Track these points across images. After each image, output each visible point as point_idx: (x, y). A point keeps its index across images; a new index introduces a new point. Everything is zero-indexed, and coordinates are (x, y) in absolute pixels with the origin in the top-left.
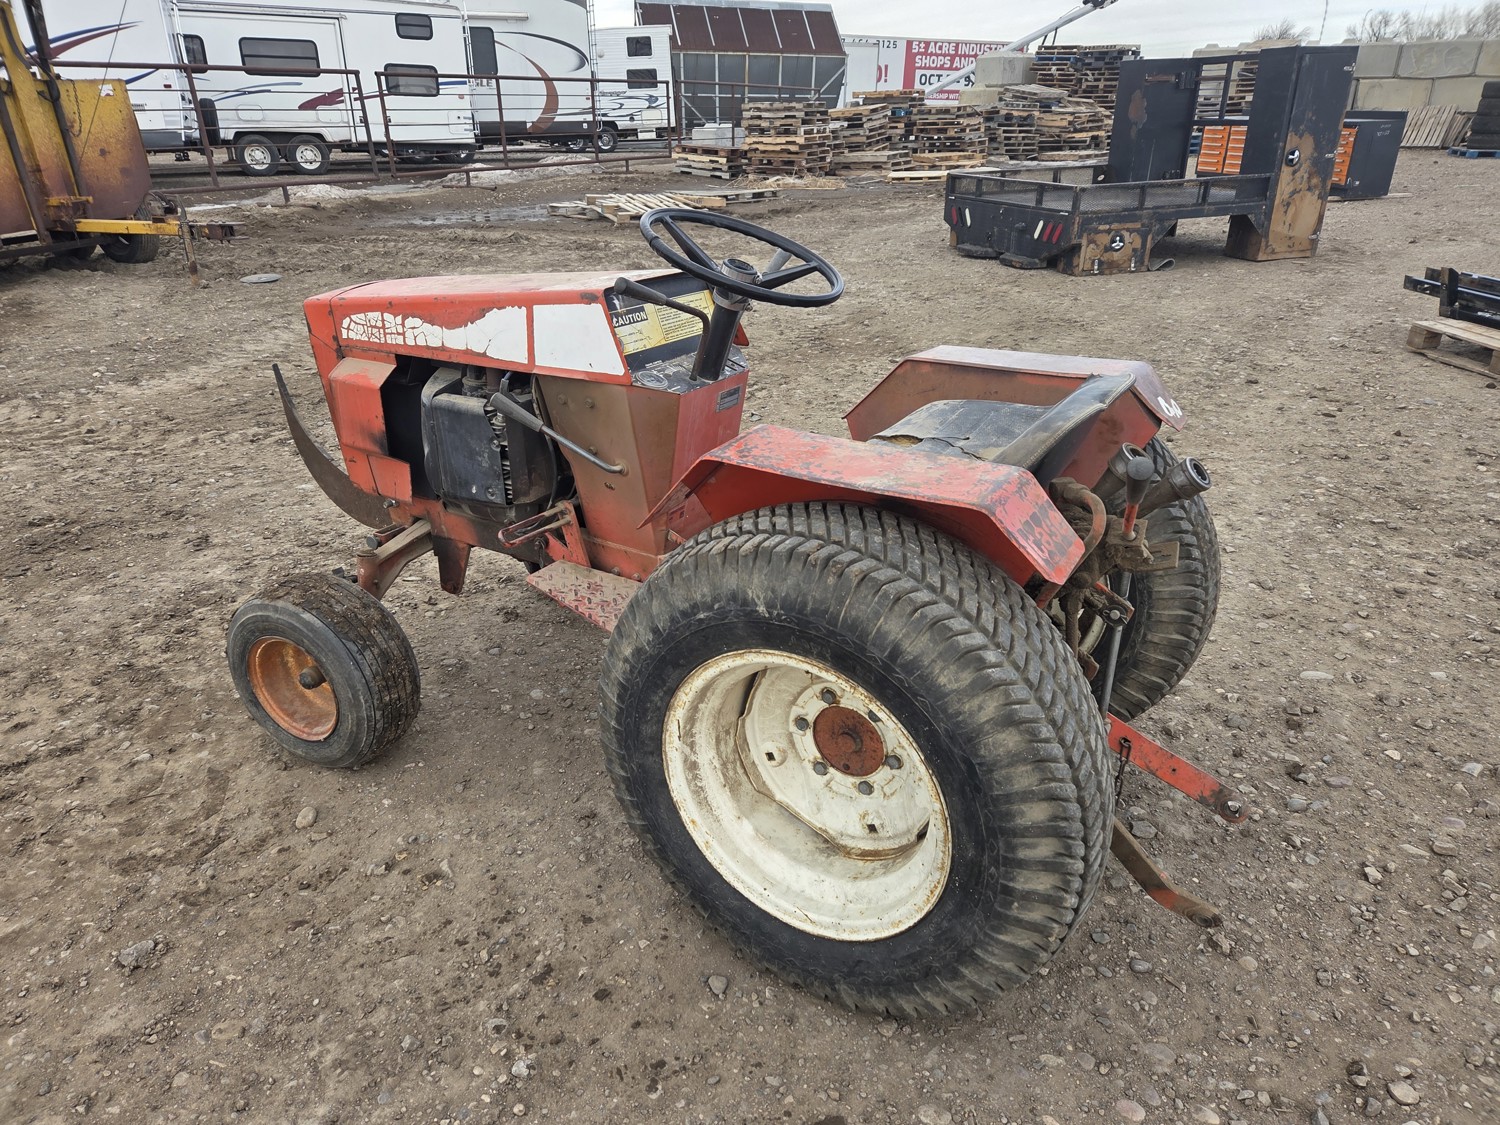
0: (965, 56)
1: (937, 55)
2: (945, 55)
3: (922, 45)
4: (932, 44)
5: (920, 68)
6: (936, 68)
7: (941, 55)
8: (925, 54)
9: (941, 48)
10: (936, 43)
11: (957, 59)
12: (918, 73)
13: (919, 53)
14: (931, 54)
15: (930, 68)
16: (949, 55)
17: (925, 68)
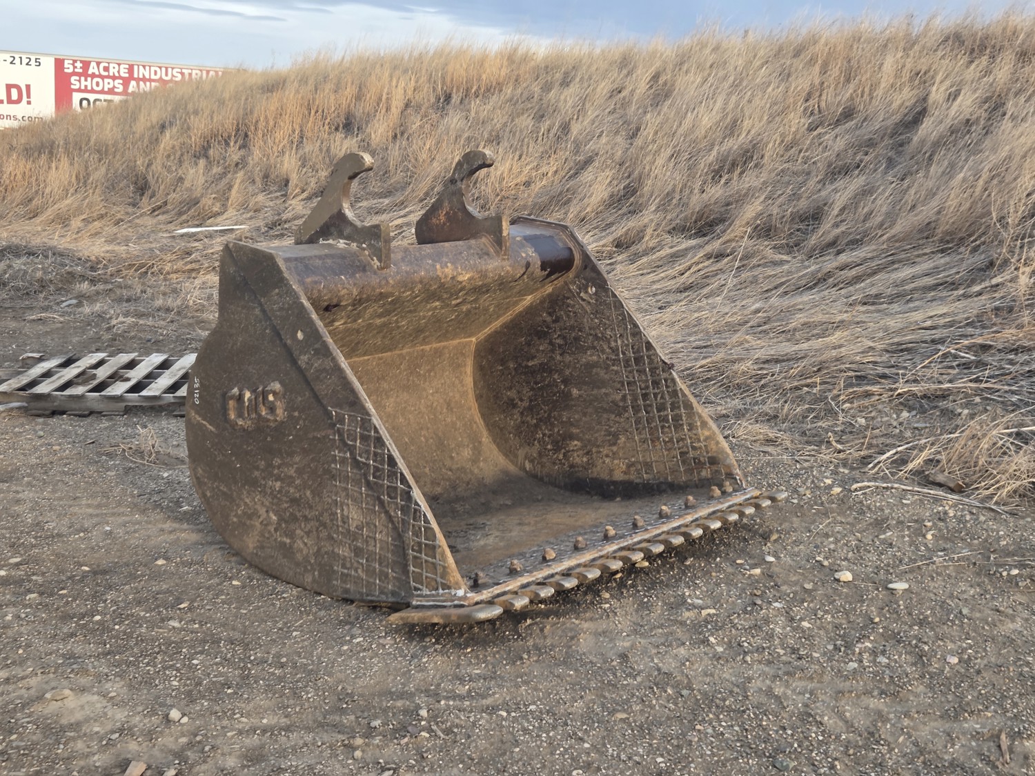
0: (144, 80)
1: (103, 77)
2: (114, 78)
3: (79, 65)
4: (93, 64)
5: (79, 90)
6: (102, 92)
7: (108, 77)
8: (85, 74)
9: (106, 69)
10: (98, 64)
11: (133, 83)
12: (76, 97)
13: (74, 74)
14: (93, 76)
15: (92, 91)
16: (120, 77)
17: (86, 91)
